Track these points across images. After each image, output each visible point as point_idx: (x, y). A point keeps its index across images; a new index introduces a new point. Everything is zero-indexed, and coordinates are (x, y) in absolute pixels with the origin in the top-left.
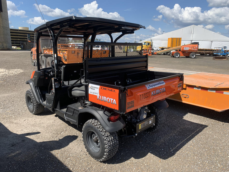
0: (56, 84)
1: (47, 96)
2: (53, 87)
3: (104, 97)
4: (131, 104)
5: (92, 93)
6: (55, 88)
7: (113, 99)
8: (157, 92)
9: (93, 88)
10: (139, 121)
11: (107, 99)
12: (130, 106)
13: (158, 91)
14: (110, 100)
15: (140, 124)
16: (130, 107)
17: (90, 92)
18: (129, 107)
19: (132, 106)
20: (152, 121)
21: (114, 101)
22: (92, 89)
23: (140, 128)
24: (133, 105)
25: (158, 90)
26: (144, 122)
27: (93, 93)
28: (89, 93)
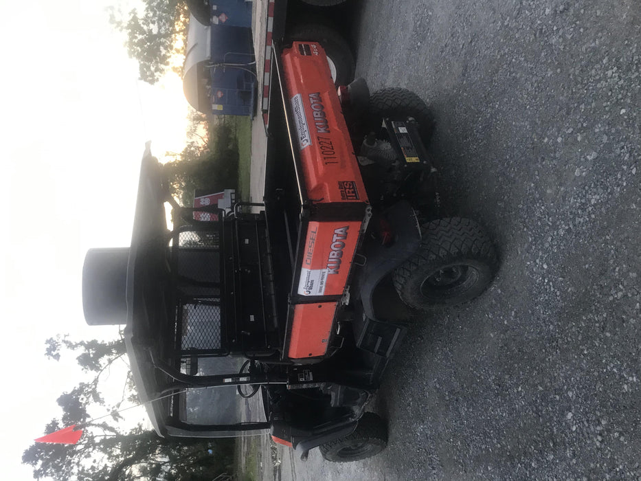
0: (304, 380)
1: (338, 404)
2: (311, 386)
3: (331, 256)
4: (345, 189)
5: (321, 288)
6: (314, 381)
7: (335, 236)
8: (319, 116)
9: (310, 283)
10: (397, 164)
11: (336, 249)
12: (351, 191)
13: (317, 114)
14: (337, 243)
15: (407, 158)
16: (354, 192)
17: (320, 291)
18: (354, 195)
19: (351, 187)
20: (400, 124)
21: (340, 233)
22: (311, 288)
23: (415, 160)
24: (350, 185)
25: (315, 113)
26: (402, 148)
27: (322, 284)
28: (322, 294)
